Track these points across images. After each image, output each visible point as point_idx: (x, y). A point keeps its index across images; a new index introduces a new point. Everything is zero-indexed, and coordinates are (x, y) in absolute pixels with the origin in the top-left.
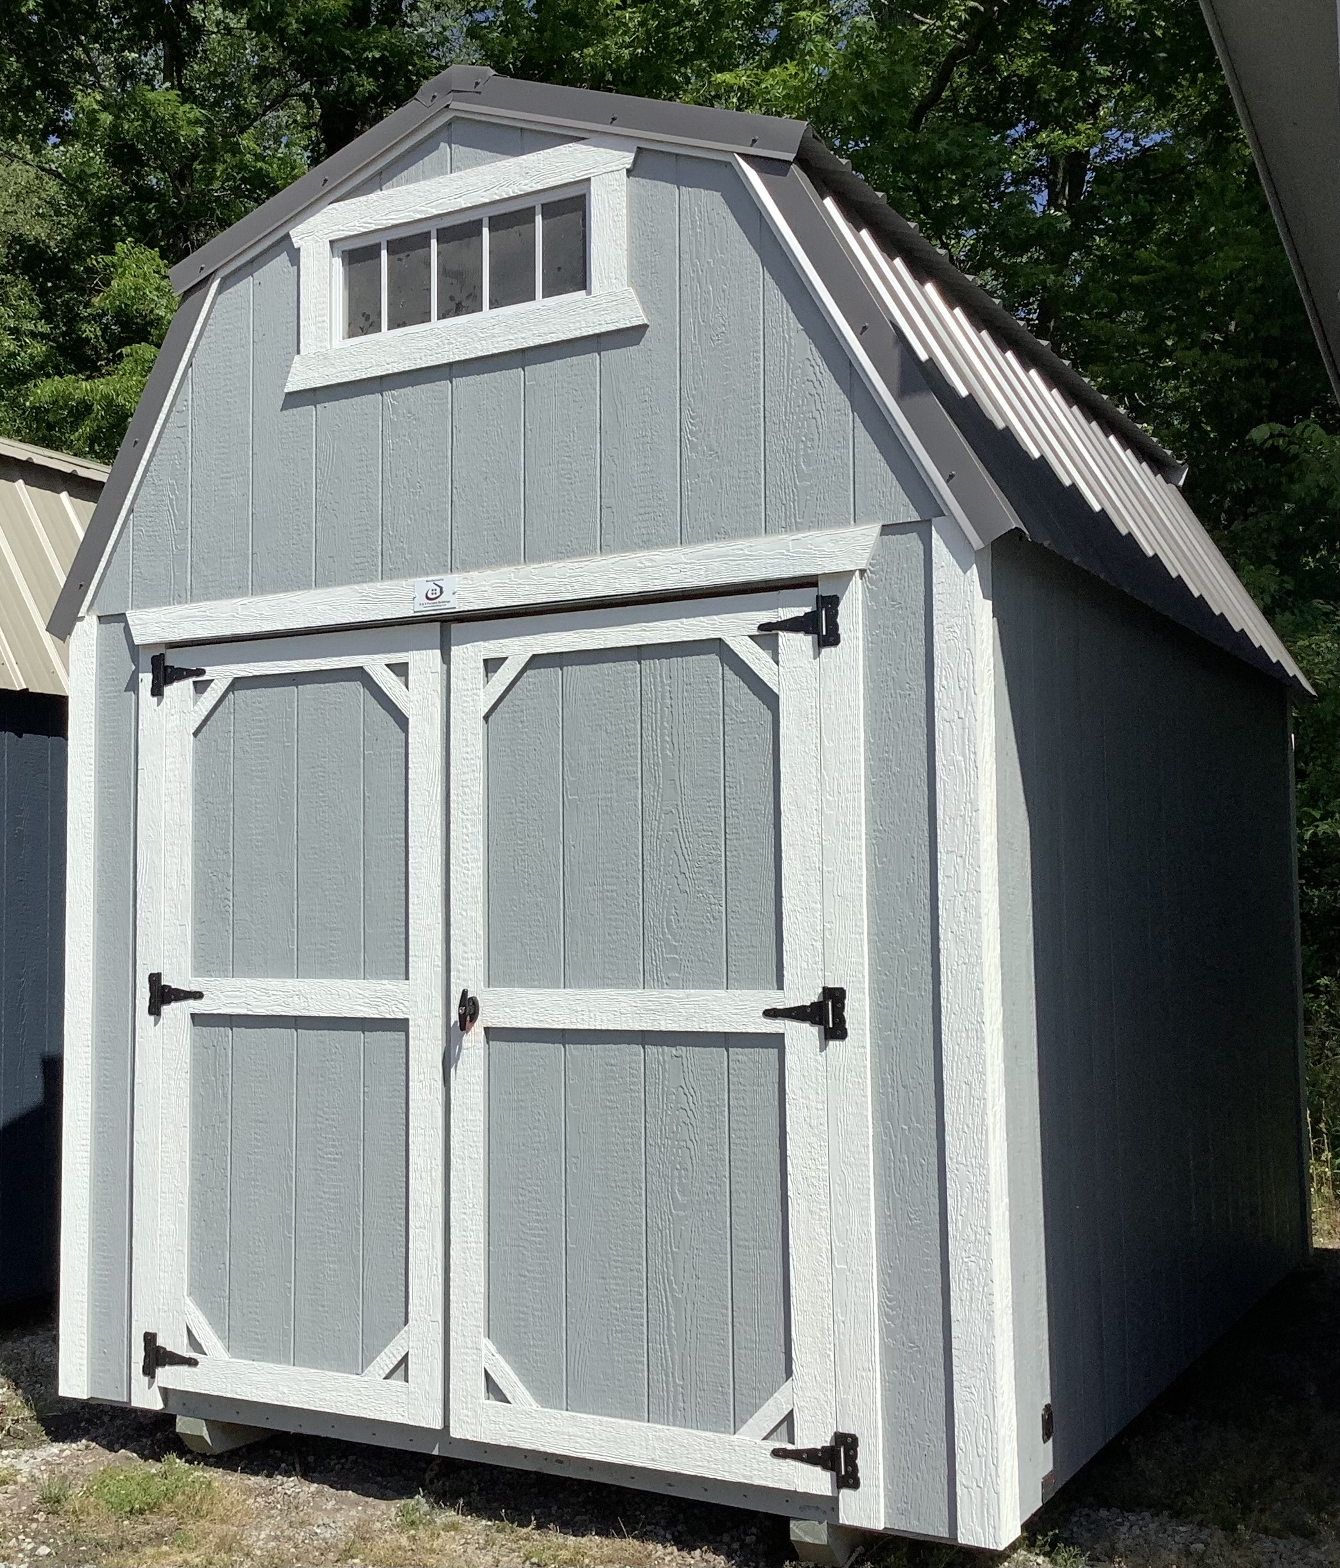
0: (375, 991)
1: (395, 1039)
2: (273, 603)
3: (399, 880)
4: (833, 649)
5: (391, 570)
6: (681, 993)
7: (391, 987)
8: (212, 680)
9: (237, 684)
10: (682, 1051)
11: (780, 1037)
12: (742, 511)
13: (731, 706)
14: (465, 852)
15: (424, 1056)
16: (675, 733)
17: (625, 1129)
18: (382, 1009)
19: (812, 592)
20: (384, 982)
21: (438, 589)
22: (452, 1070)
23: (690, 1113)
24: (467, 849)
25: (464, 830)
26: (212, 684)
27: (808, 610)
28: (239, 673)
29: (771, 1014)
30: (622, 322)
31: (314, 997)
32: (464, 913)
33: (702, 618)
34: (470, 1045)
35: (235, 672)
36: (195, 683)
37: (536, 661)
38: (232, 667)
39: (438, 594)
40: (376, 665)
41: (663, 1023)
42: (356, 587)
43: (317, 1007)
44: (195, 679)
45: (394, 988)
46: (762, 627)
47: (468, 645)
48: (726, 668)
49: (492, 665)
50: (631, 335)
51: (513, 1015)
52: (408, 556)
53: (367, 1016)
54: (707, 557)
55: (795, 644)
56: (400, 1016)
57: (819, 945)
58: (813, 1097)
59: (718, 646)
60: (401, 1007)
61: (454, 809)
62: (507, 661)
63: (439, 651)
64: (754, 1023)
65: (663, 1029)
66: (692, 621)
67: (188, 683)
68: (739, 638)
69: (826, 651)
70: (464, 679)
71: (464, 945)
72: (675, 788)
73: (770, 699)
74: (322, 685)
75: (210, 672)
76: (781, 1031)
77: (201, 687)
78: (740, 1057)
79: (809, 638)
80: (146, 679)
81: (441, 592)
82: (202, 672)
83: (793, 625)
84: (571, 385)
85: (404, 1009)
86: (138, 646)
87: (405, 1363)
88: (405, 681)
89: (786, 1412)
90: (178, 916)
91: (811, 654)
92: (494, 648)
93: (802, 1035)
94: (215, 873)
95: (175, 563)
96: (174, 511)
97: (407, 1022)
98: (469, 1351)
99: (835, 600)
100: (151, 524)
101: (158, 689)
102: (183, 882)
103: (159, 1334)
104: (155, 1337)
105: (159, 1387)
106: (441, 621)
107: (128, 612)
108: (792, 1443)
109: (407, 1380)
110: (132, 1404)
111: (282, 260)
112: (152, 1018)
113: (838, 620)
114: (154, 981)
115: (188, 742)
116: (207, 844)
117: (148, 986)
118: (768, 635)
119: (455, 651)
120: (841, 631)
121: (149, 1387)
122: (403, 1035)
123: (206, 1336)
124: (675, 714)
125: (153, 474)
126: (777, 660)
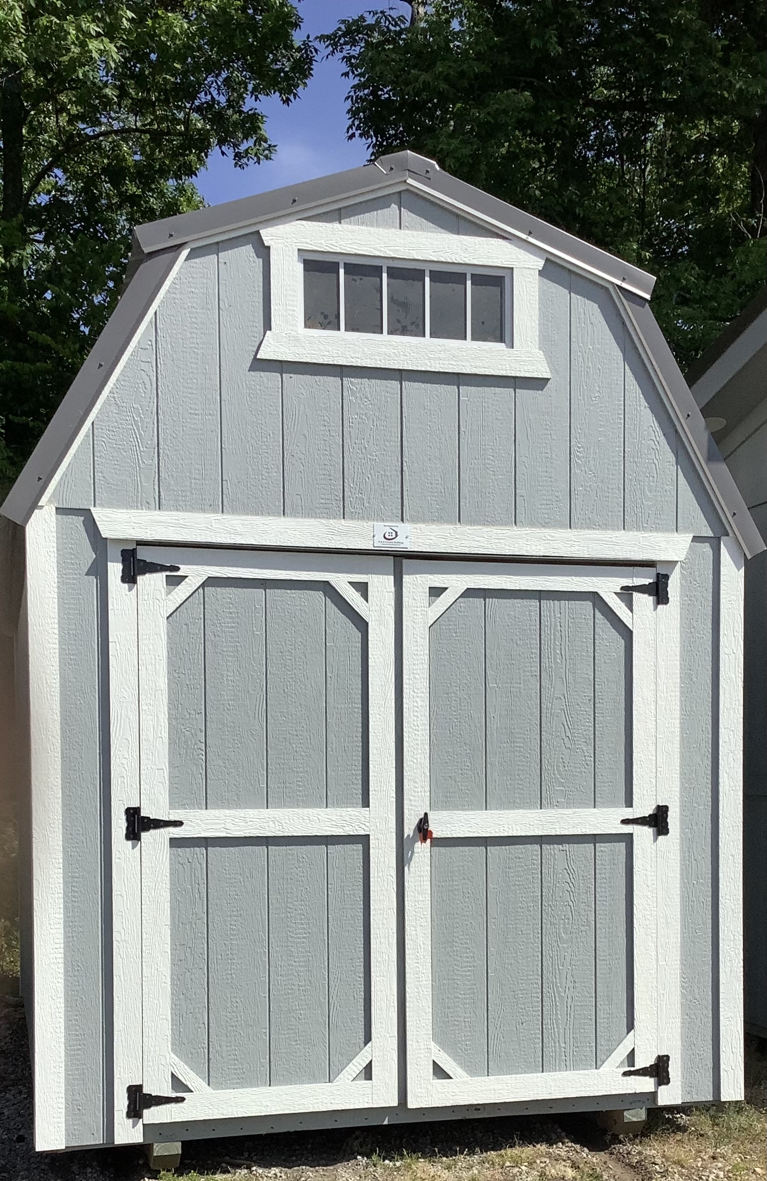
0: (341, 816)
1: (353, 850)
2: (245, 522)
3: (357, 737)
4: (664, 606)
5: (352, 513)
6: (570, 811)
7: (354, 813)
8: (187, 577)
9: (211, 582)
10: (566, 847)
11: (630, 836)
12: (610, 514)
13: (599, 635)
14: (415, 719)
15: (382, 860)
16: (563, 648)
17: (528, 898)
18: (347, 828)
19: (652, 571)
20: (349, 809)
21: (394, 533)
22: (406, 868)
23: (571, 885)
24: (417, 717)
25: (415, 704)
26: (187, 579)
27: (651, 581)
28: (214, 573)
29: (625, 822)
30: (536, 373)
31: (287, 822)
32: (415, 761)
33: (585, 578)
34: (420, 850)
35: (210, 572)
36: (167, 576)
37: (469, 593)
38: (206, 568)
39: (394, 536)
40: (341, 581)
41: (558, 830)
42: (323, 521)
43: (290, 829)
44: (168, 573)
45: (357, 814)
46: (622, 588)
47: (417, 576)
48: (597, 611)
49: (436, 592)
50: (538, 383)
51: (453, 828)
52: (367, 505)
53: (334, 834)
54: (589, 539)
55: (643, 601)
56: (362, 833)
57: (653, 780)
58: (649, 868)
59: (595, 598)
60: (363, 826)
61: (407, 689)
62: (448, 590)
63: (392, 577)
64: (615, 828)
65: (558, 834)
66: (578, 579)
67: (161, 577)
68: (608, 594)
69: (660, 607)
70: (414, 599)
71: (415, 782)
72: (563, 684)
73: (627, 634)
74: (289, 591)
75: (184, 570)
76: (631, 832)
77: (174, 581)
78: (602, 849)
79: (651, 598)
80: (115, 569)
81: (397, 536)
82: (178, 569)
83: (641, 589)
84: (494, 407)
85: (366, 828)
86: (106, 539)
87: (368, 1068)
88: (365, 596)
89: (630, 1050)
90: (155, 762)
91: (652, 607)
92: (438, 580)
93: (643, 834)
94: (188, 729)
95: (142, 475)
96: (139, 431)
97: (367, 837)
98: (422, 1051)
99: (666, 577)
100: (115, 438)
101: (129, 578)
102: (160, 735)
103: (144, 1085)
104: (140, 1087)
105: (143, 1124)
106: (394, 556)
107: (92, 509)
108: (633, 1066)
109: (371, 1079)
110: (116, 1143)
111: (247, 250)
112: (130, 843)
113: (668, 589)
114: (133, 814)
115: (163, 624)
116: (180, 705)
117: (124, 817)
118: (626, 593)
119: (406, 578)
120: (669, 596)
121: (134, 1126)
122: (360, 847)
123: (189, 1077)
124: (563, 636)
125: (115, 395)
126: (632, 611)
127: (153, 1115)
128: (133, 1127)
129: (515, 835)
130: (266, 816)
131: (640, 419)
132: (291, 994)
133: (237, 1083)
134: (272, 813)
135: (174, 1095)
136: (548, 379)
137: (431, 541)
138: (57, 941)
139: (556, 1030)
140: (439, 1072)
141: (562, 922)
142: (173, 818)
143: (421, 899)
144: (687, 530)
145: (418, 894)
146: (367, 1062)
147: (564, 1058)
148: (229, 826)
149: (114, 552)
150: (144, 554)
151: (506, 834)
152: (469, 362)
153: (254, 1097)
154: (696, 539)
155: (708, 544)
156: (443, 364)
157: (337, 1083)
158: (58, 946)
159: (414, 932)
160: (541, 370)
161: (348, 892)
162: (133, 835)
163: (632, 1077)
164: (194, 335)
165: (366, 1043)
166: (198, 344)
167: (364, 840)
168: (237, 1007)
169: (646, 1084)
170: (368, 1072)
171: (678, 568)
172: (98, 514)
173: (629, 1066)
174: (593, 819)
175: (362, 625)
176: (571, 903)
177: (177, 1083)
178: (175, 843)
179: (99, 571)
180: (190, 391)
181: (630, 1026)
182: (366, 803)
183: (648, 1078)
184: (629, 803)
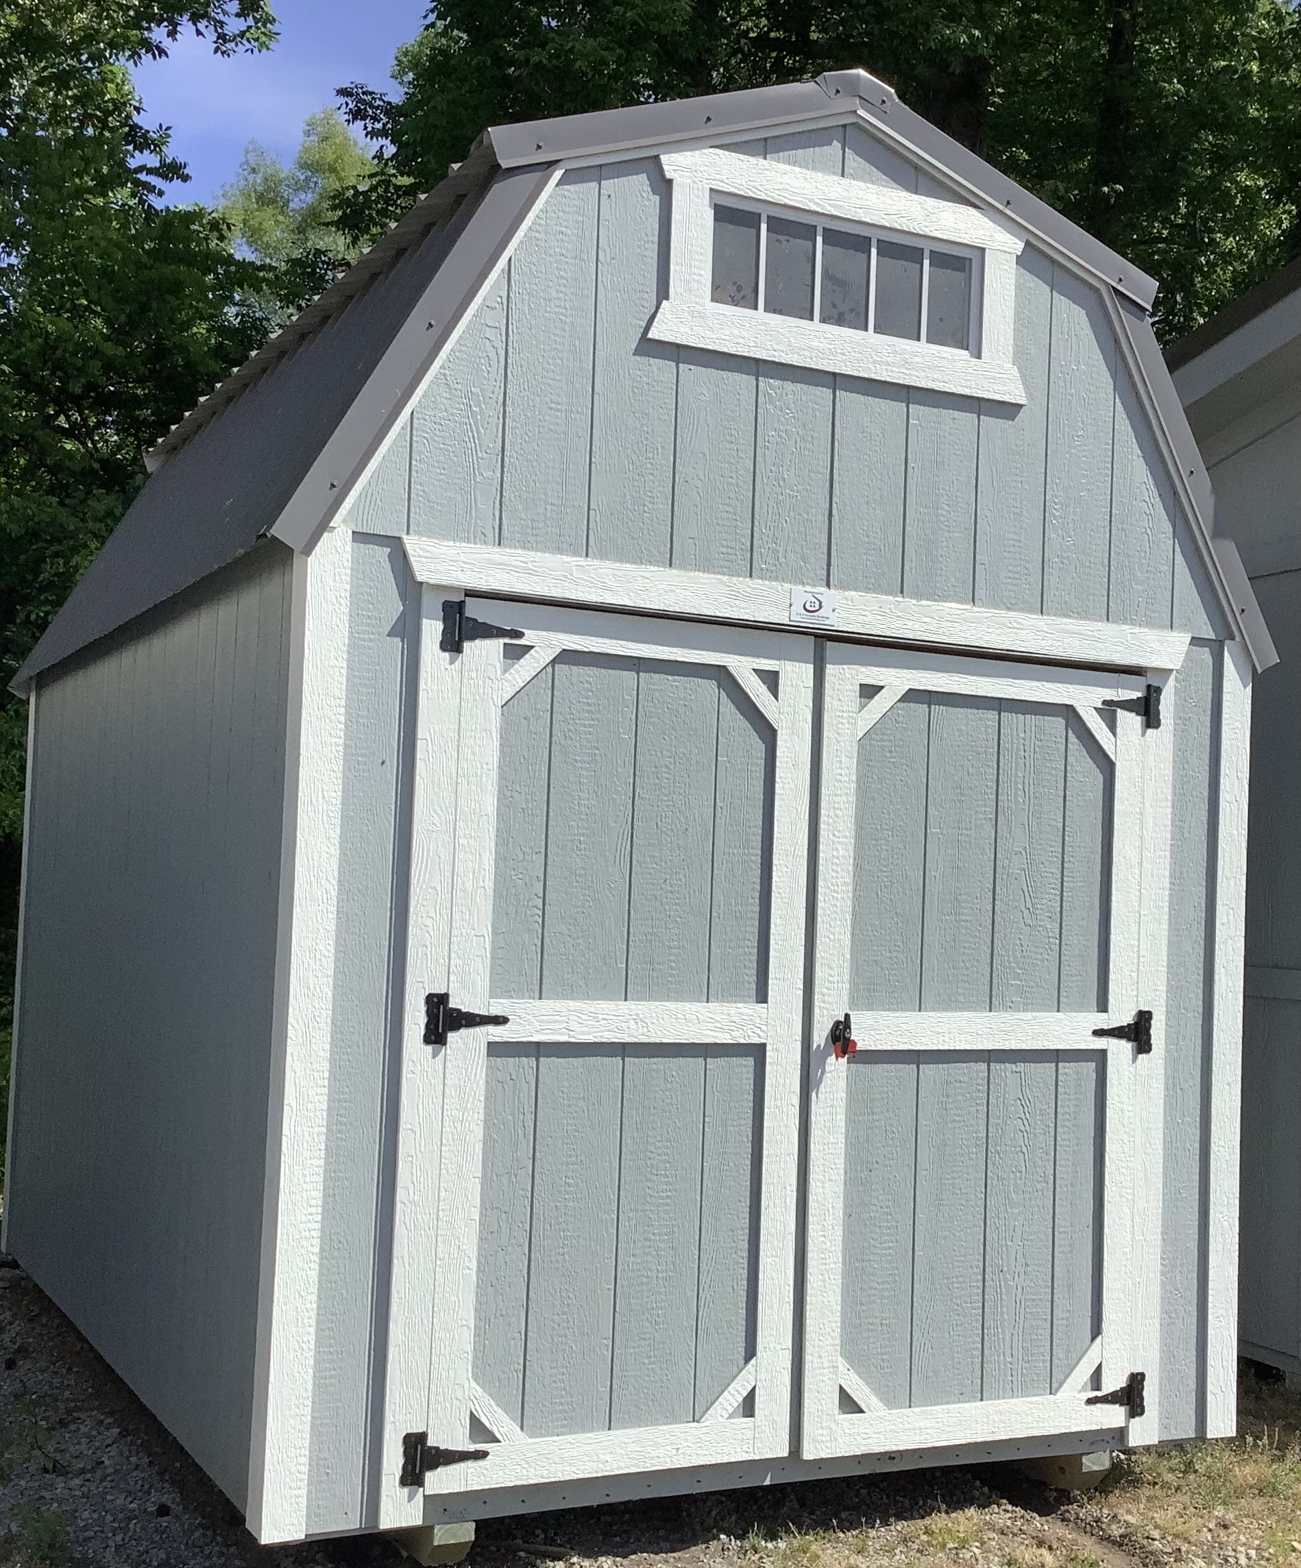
0: (729, 1015)
1: (741, 1065)
2: (619, 573)
3: (753, 898)
4: (1155, 731)
5: (762, 569)
6: (1029, 1015)
7: (746, 1010)
8: (532, 647)
9: (567, 657)
10: (1021, 1067)
11: (1103, 1053)
12: (1091, 597)
13: (1072, 766)
14: (834, 874)
15: (781, 1081)
16: (1026, 782)
17: (969, 1140)
18: (736, 1034)
19: (1142, 681)
20: (740, 1005)
21: (817, 603)
22: (814, 1095)
23: (1025, 1121)
24: (837, 872)
25: (835, 853)
26: (532, 651)
27: (1139, 695)
28: (571, 645)
29: (1099, 1033)
30: (1008, 396)
31: (655, 1021)
32: (832, 937)
33: (1059, 685)
34: (833, 1068)
35: (566, 643)
36: (505, 644)
37: (912, 696)
38: (561, 636)
39: (817, 608)
40: (743, 667)
41: (1013, 1042)
42: (725, 578)
43: (659, 1033)
44: (507, 641)
45: (751, 1012)
46: (1104, 702)
47: (845, 667)
48: (1070, 732)
49: (869, 691)
50: (1008, 410)
51: (878, 1037)
52: (782, 560)
53: (718, 1041)
54: (1065, 631)
55: (1129, 721)
56: (756, 1040)
57: (1135, 975)
58: (1126, 1100)
59: (1069, 713)
60: (758, 1031)
61: (824, 830)
62: (884, 690)
63: (812, 666)
64: (1085, 1041)
65: (1013, 1048)
66: (1050, 685)
67: (497, 645)
68: (1087, 709)
69: (1149, 731)
70: (840, 700)
71: (831, 968)
72: (1025, 832)
73: (1107, 767)
74: (670, 678)
75: (530, 637)
76: (1105, 1047)
77: (516, 653)
78: (1067, 1070)
79: (1139, 718)
80: (432, 629)
81: (821, 607)
82: (519, 635)
83: (1127, 705)
84: (952, 438)
85: (761, 1034)
86: (422, 583)
87: (750, 1397)
88: (774, 691)
89: (1096, 1366)
90: (473, 925)
91: (1140, 732)
92: (872, 675)
93: (1120, 1050)
94: (520, 876)
95: (478, 493)
96: (477, 428)
97: (763, 1047)
98: (826, 1371)
99: (1158, 690)
100: (443, 434)
101: (452, 644)
102: (482, 884)
103: (429, 1431)
104: (422, 1437)
105: (424, 1496)
106: (816, 636)
107: (404, 537)
108: (1098, 1389)
109: (752, 1415)
110: (381, 1527)
111: (639, 183)
112: (429, 1048)
113: (1160, 707)
114: (436, 1002)
115: (495, 714)
116: (511, 840)
117: (423, 1008)
118: (1109, 711)
119: (830, 669)
120: (1161, 717)
121: (410, 1498)
122: (750, 1061)
123: (498, 1420)
124: (1028, 766)
125: (447, 372)
126: (1114, 734)
127: (440, 1481)
128: (409, 1501)
129: (958, 1048)
130: (626, 1011)
131: (1132, 471)
132: (647, 1284)
133: (563, 1426)
134: (634, 1007)
135: (472, 1447)
136: (1021, 406)
137: (865, 618)
138: (313, 1202)
139: (1001, 1336)
140: (848, 1404)
141: (1012, 1176)
142: (494, 1011)
143: (832, 1140)
144: (1184, 627)
145: (829, 1133)
146: (749, 1389)
147: (1010, 1378)
148: (574, 1026)
149: (431, 604)
150: (473, 609)
151: (946, 1047)
152: (924, 371)
153: (587, 1448)
154: (1195, 641)
155: (1207, 649)
156: (892, 371)
157: (707, 1423)
158: (313, 1210)
159: (821, 1190)
160: (1012, 392)
161: (732, 1129)
162: (435, 1036)
163: (1099, 1405)
164: (562, 295)
165: (747, 1359)
166: (566, 309)
167: (758, 1051)
168: (568, 1305)
169: (1114, 1416)
170: (748, 1406)
171: (1171, 681)
172: (412, 544)
173: (1093, 1389)
174: (1058, 1028)
175: (768, 733)
176: (1024, 1149)
177: (478, 1429)
178: (496, 1049)
179: (407, 629)
180: (551, 375)
181: (1096, 1331)
182: (762, 997)
183: (1117, 1406)
184: (1103, 1007)
